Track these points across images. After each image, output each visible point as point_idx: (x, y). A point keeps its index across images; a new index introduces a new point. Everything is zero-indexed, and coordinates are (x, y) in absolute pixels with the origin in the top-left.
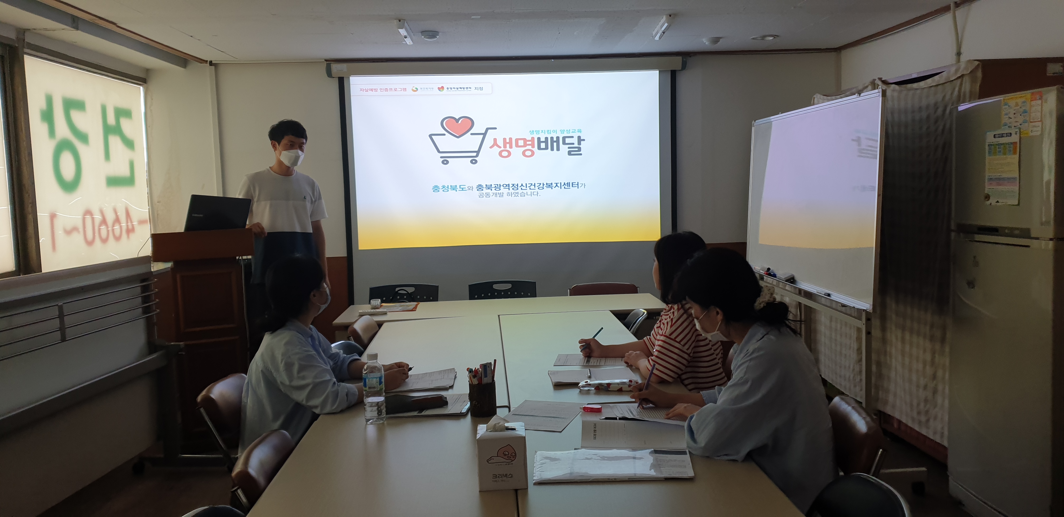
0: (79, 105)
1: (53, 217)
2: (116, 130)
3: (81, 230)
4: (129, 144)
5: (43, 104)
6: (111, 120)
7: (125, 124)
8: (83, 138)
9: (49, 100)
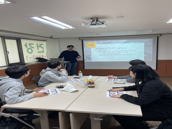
0: (33, 44)
1: (27, 56)
2: (40, 46)
3: (33, 58)
4: (43, 48)
5: (25, 44)
6: (39, 45)
7: (42, 46)
8: (33, 48)
9: (26, 44)
